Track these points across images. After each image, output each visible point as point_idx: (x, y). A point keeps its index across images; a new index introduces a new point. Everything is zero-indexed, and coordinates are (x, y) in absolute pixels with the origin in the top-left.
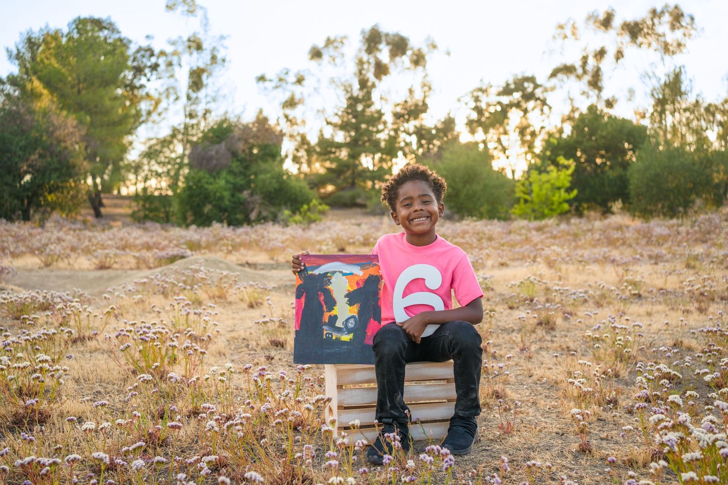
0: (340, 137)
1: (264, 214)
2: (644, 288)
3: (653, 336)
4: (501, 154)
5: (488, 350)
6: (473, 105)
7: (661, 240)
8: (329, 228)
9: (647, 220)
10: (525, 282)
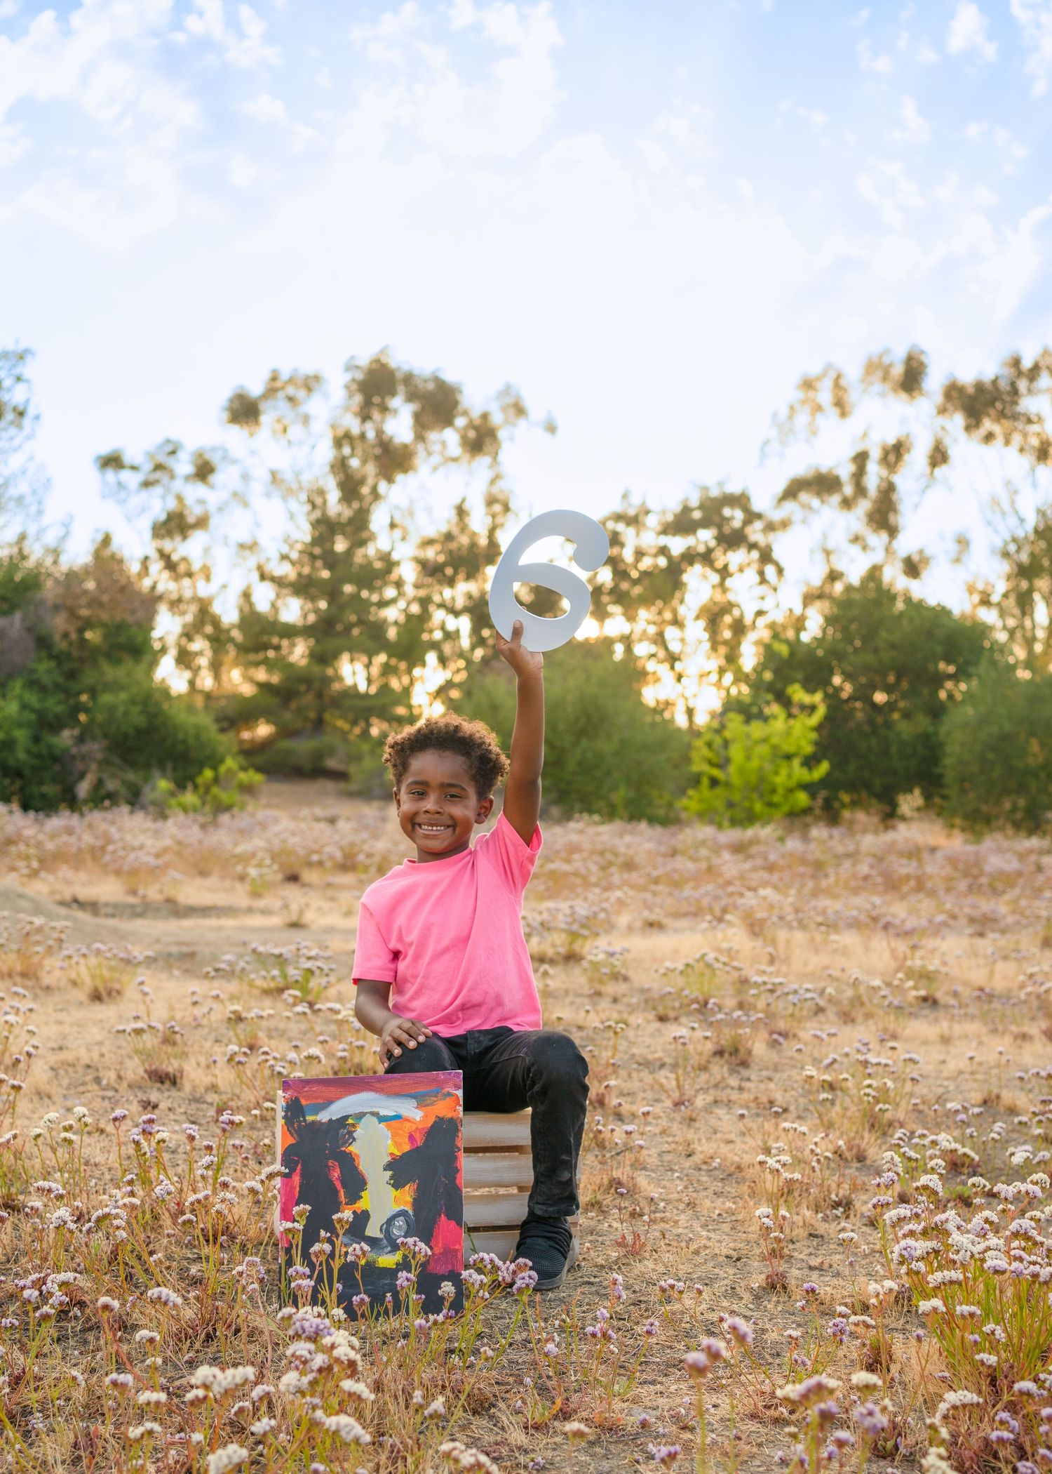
0: (293, 611)
1: (111, 785)
2: (945, 987)
3: (946, 1083)
4: (663, 670)
5: (607, 1101)
7: (999, 884)
8: (263, 826)
9: (978, 837)
10: (696, 965)
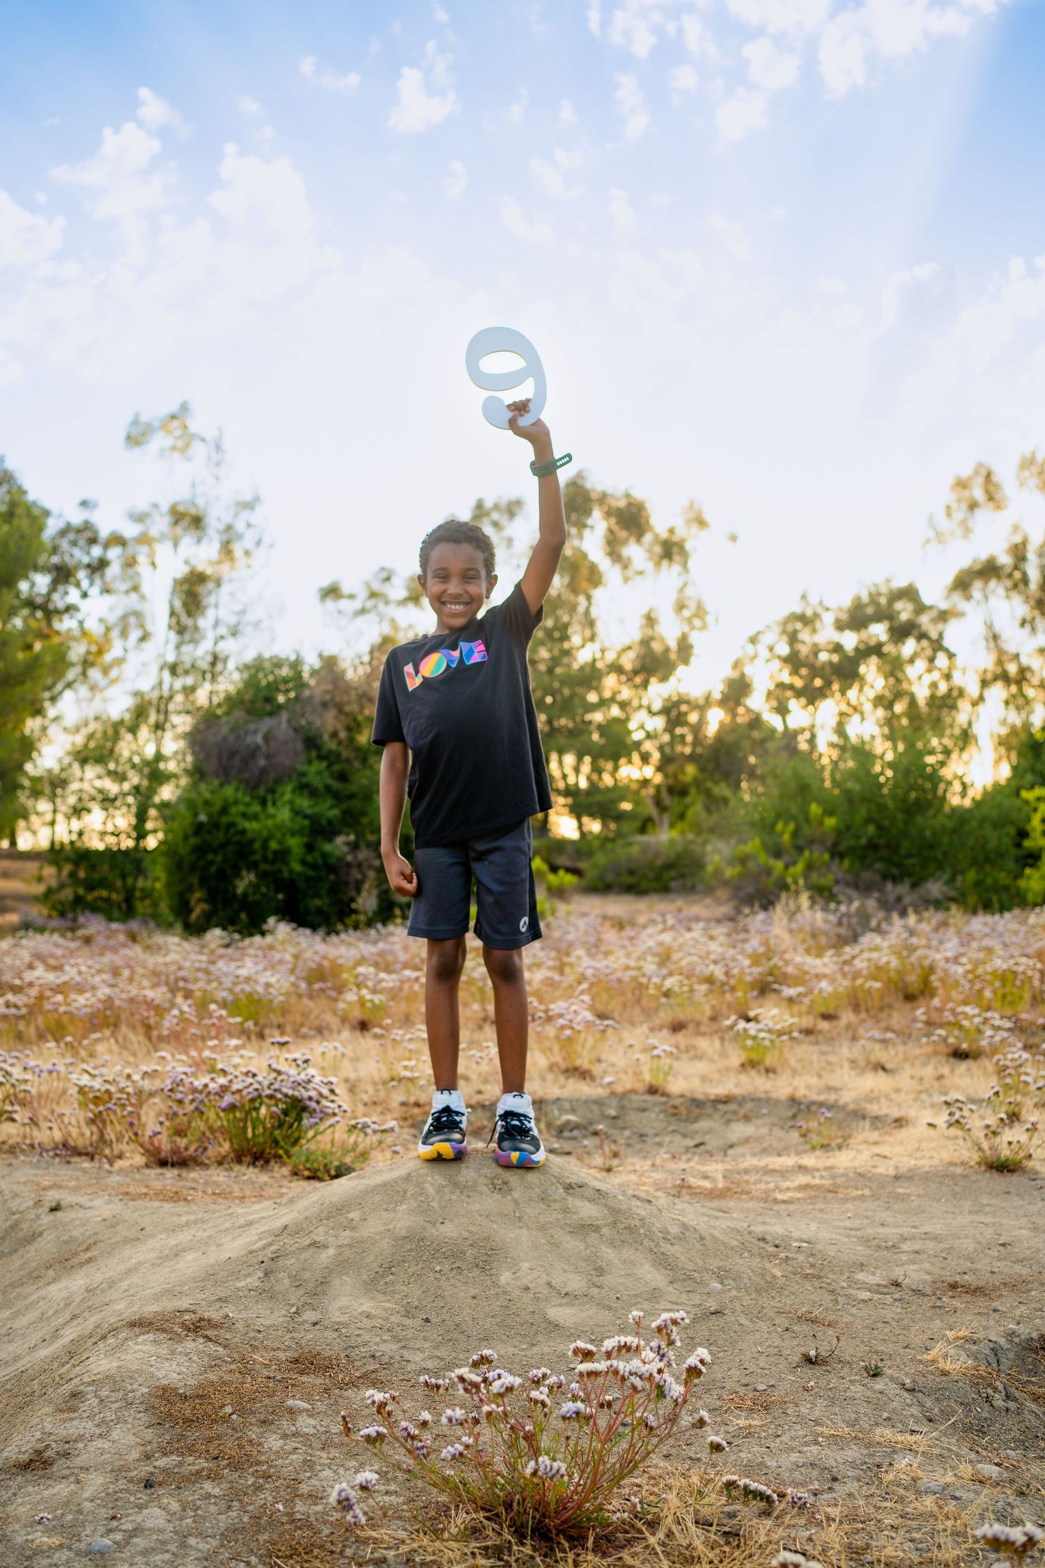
6: (784, 650)
